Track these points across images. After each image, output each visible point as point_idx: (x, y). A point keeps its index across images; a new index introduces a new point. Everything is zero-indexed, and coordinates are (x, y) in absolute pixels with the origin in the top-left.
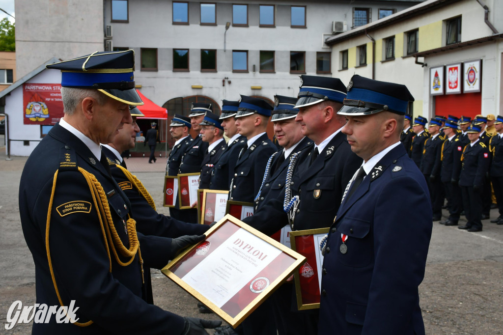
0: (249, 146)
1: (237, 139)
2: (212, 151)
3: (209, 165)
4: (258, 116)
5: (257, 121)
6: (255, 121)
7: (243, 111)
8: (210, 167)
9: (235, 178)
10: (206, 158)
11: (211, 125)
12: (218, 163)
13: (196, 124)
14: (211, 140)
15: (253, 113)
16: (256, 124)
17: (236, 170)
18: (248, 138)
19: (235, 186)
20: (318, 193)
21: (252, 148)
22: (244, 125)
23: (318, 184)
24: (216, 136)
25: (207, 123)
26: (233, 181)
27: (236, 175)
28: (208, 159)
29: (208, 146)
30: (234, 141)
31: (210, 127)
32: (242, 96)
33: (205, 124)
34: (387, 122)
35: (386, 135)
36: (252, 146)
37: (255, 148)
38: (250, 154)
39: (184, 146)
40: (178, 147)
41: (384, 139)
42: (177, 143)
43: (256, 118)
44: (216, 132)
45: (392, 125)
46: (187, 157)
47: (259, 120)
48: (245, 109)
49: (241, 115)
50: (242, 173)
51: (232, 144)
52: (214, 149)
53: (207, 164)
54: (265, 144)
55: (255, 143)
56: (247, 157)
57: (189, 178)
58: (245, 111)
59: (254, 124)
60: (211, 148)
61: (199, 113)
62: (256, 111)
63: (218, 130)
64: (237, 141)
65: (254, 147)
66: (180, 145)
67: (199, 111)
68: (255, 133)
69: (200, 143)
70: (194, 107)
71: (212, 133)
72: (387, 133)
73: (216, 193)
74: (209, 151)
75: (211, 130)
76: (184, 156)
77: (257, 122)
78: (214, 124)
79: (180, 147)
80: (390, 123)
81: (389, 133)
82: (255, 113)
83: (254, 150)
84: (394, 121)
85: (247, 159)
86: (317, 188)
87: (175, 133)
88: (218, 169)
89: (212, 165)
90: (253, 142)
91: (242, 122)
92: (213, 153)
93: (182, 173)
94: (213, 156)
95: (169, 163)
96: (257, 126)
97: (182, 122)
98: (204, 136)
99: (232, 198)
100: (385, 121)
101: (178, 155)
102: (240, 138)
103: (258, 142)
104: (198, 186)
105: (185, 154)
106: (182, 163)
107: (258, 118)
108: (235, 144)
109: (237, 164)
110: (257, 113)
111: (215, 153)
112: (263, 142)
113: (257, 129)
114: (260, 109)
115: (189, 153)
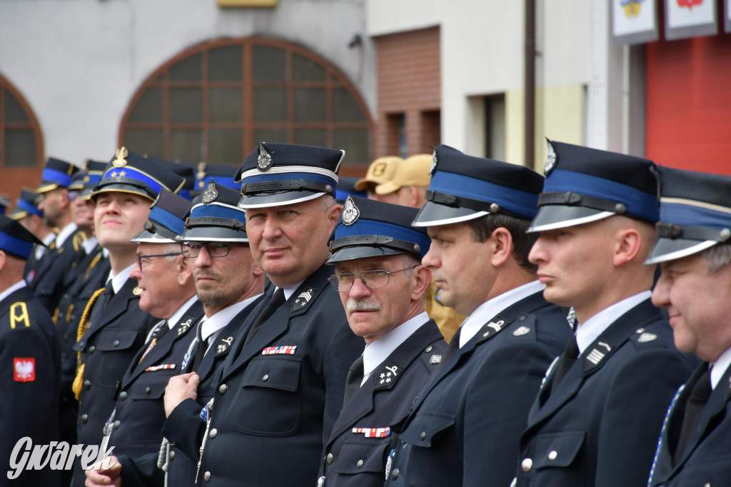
0: (582, 349)
2: (380, 370)
3: (367, 432)
4: (626, 227)
5: (624, 244)
6: (617, 246)
8: (373, 438)
10: (351, 403)
13: (284, 242)
15: (606, 214)
16: (619, 258)
17: (528, 441)
21: (596, 357)
22: (570, 263)
27: (527, 463)
28: (365, 406)
36: (594, 346)
37: (610, 356)
43: (622, 233)
47: (631, 241)
48: (576, 198)
50: (554, 455)
51: (478, 342)
52: (390, 361)
54: (646, 337)
55: (606, 336)
59: (610, 256)
61: (302, 190)
62: (619, 206)
65: (602, 349)
67: (301, 183)
68: (612, 295)
70: (274, 164)
76: (219, 396)
77: (623, 248)
82: (618, 214)
83: (603, 362)
85: (573, 396)
89: (380, 432)
90: (599, 331)
92: (385, 379)
94: (385, 389)
96: (624, 265)
103: (618, 333)
105: (223, 387)
106: (214, 431)
107: (628, 235)
108: (488, 339)
109: (532, 421)
110: (625, 214)
111: (396, 380)
112: (640, 331)
113: (623, 278)
114: (635, 195)
115: (246, 379)
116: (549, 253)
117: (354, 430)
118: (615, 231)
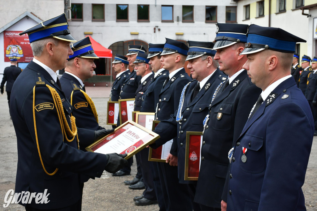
1: (160, 73)
2: (144, 82)
3: (141, 93)
4: (178, 55)
6: (176, 59)
7: (167, 50)
9: (160, 103)
11: (142, 62)
12: (146, 91)
13: (131, 61)
14: (143, 74)
15: (174, 52)
16: (177, 61)
17: (160, 96)
18: (169, 72)
19: (159, 109)
20: (220, 115)
21: (173, 80)
22: (167, 62)
23: (221, 109)
24: (147, 70)
25: (139, 61)
26: (158, 105)
27: (160, 100)
28: (141, 88)
29: (141, 78)
30: (159, 74)
31: (142, 64)
32: (167, 39)
33: (138, 62)
34: (270, 58)
35: (270, 69)
36: (173, 78)
37: (175, 80)
38: (171, 84)
39: (122, 78)
40: (118, 79)
41: (269, 72)
42: (118, 76)
43: (177, 56)
44: (146, 67)
45: (274, 60)
46: (126, 86)
47: (179, 58)
48: (168, 49)
49: (165, 53)
50: (165, 99)
51: (157, 77)
52: (145, 81)
53: (140, 92)
54: (182, 76)
56: (168, 86)
57: (127, 102)
58: (168, 50)
59: (174, 61)
60: (143, 80)
62: (177, 51)
63: (148, 66)
64: (161, 74)
65: (174, 78)
66: (120, 78)
68: (175, 68)
69: (135, 76)
70: (130, 48)
71: (144, 68)
72: (271, 67)
73: (146, 115)
74: (142, 82)
75: (143, 66)
76: (123, 86)
77: (177, 59)
78: (145, 61)
79: (120, 79)
80: (272, 58)
81: (272, 67)
82: (176, 52)
83: (174, 81)
84: (275, 57)
85: (169, 88)
86: (220, 111)
87: (115, 69)
88: (147, 96)
89: (143, 93)
90: (174, 75)
91: (166, 59)
92: (144, 84)
93: (122, 99)
94: (144, 86)
95: (111, 91)
96: (177, 62)
97: (120, 60)
98: (138, 72)
99: (157, 118)
100: (268, 57)
101: (118, 85)
102: (163, 72)
103: (177, 75)
104: (134, 109)
105: (124, 84)
106: (122, 91)
107: (178, 57)
108: (159, 76)
109: (161, 92)
110: (178, 52)
111: (146, 84)
112: (181, 75)
113: (177, 65)
114: (180, 49)
115: (127, 83)
116: (164, 60)
117: (139, 93)
118: (176, 56)
